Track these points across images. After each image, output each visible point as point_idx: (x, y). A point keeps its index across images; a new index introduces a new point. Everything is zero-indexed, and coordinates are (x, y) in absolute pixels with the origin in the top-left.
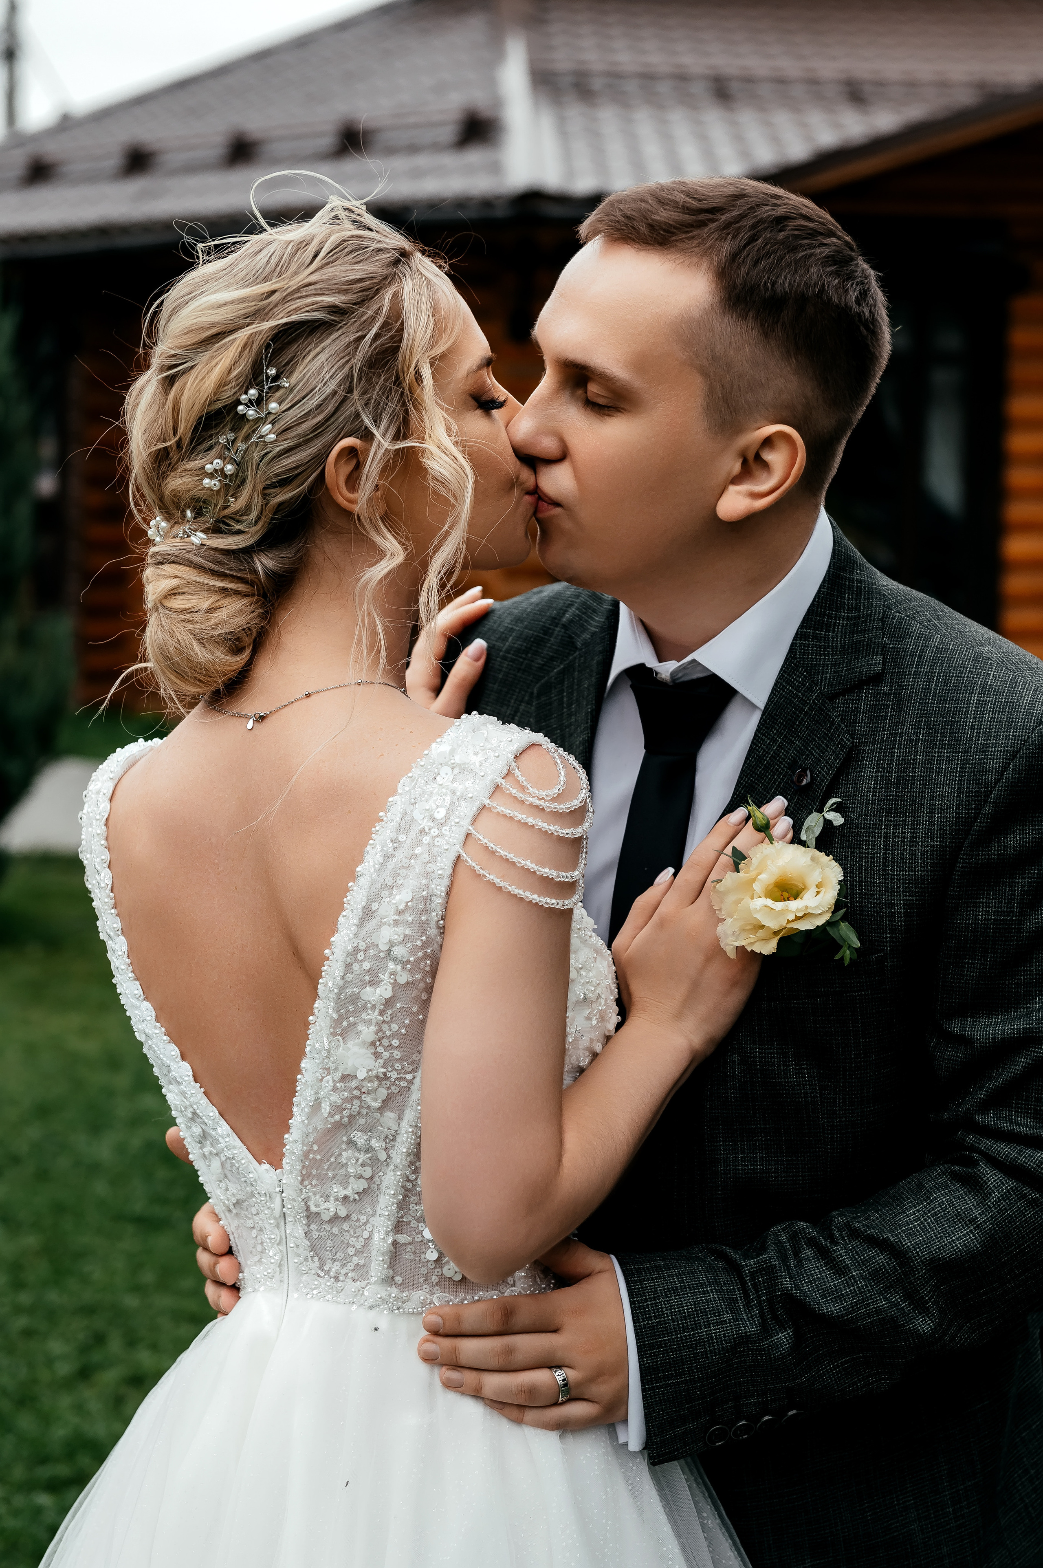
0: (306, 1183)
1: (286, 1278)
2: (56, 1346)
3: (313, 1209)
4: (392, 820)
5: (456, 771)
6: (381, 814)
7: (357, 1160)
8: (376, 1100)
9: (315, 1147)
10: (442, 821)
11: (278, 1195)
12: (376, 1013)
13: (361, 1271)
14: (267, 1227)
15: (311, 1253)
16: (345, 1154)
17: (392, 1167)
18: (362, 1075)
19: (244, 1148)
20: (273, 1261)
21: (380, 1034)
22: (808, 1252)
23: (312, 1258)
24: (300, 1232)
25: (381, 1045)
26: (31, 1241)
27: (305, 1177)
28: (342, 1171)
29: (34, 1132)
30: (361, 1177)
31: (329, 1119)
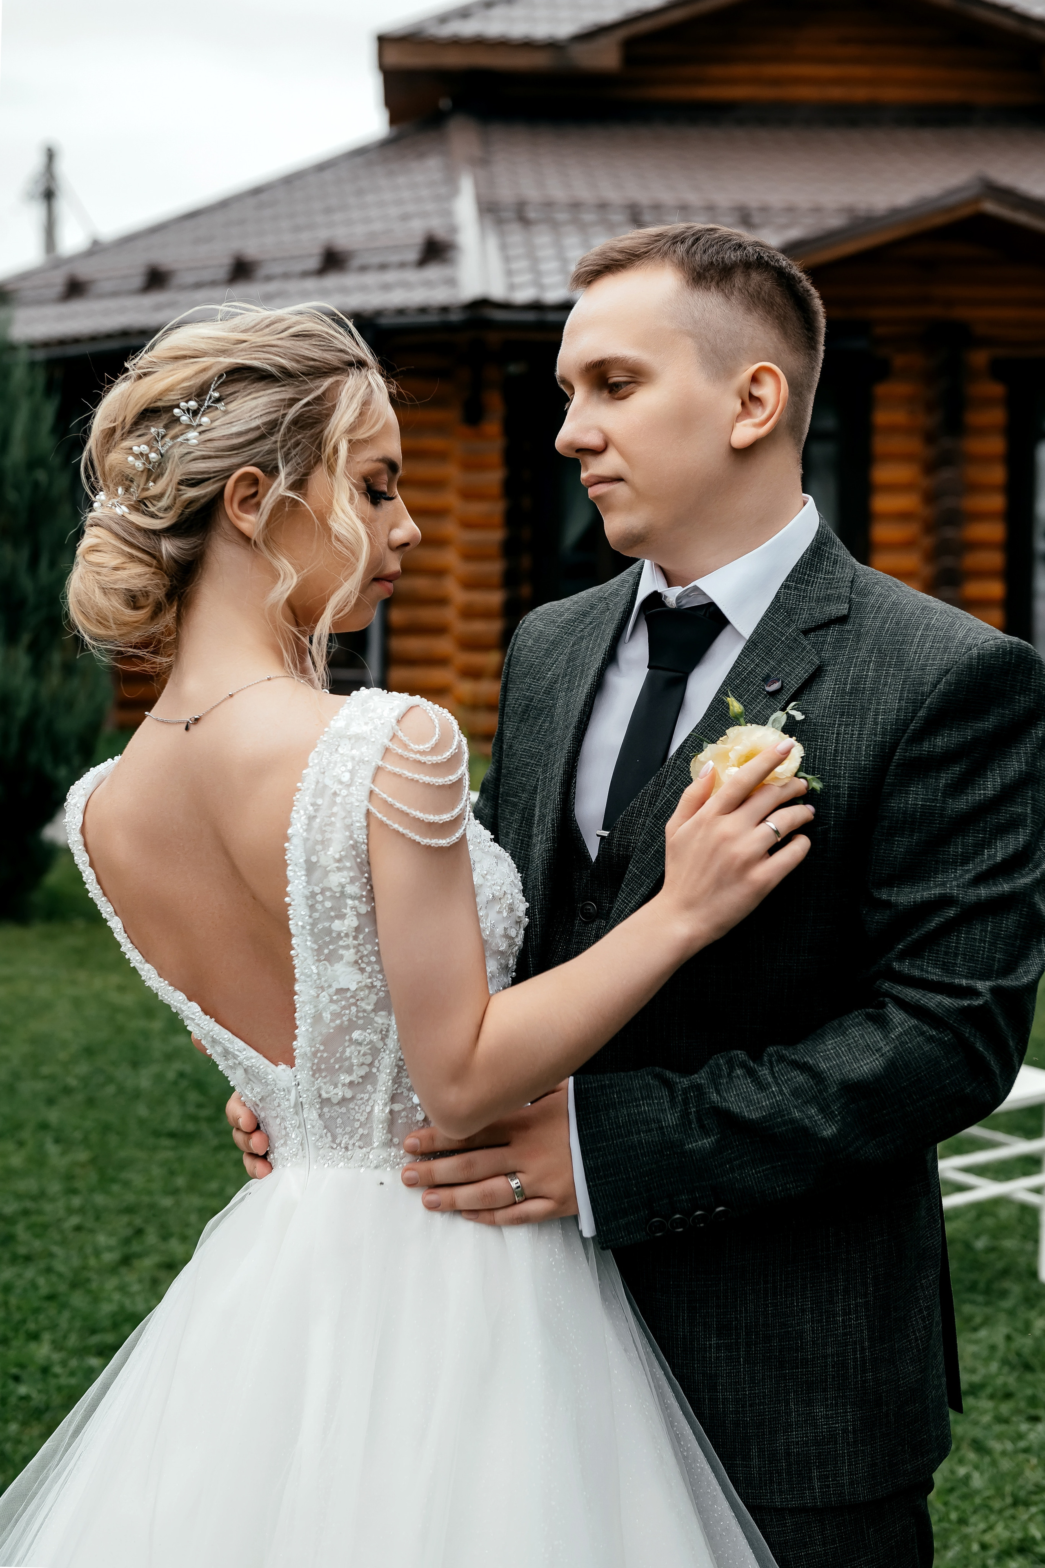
0: (317, 1075)
1: (307, 1153)
2: (102, 1239)
3: (324, 1095)
4: (308, 789)
5: (353, 741)
6: (299, 784)
7: (359, 1052)
8: (369, 1004)
9: (322, 1048)
10: (349, 783)
11: (294, 1088)
12: (351, 939)
13: (366, 1140)
14: (288, 1115)
15: (325, 1131)
16: (348, 1050)
17: (388, 1052)
18: (353, 987)
19: (261, 1056)
20: (295, 1141)
21: (359, 954)
22: (739, 1072)
23: (326, 1134)
24: (314, 1115)
25: (362, 962)
26: (83, 1156)
27: (316, 1071)
28: (347, 1063)
29: (83, 1068)
30: (363, 1064)
31: (331, 1024)
